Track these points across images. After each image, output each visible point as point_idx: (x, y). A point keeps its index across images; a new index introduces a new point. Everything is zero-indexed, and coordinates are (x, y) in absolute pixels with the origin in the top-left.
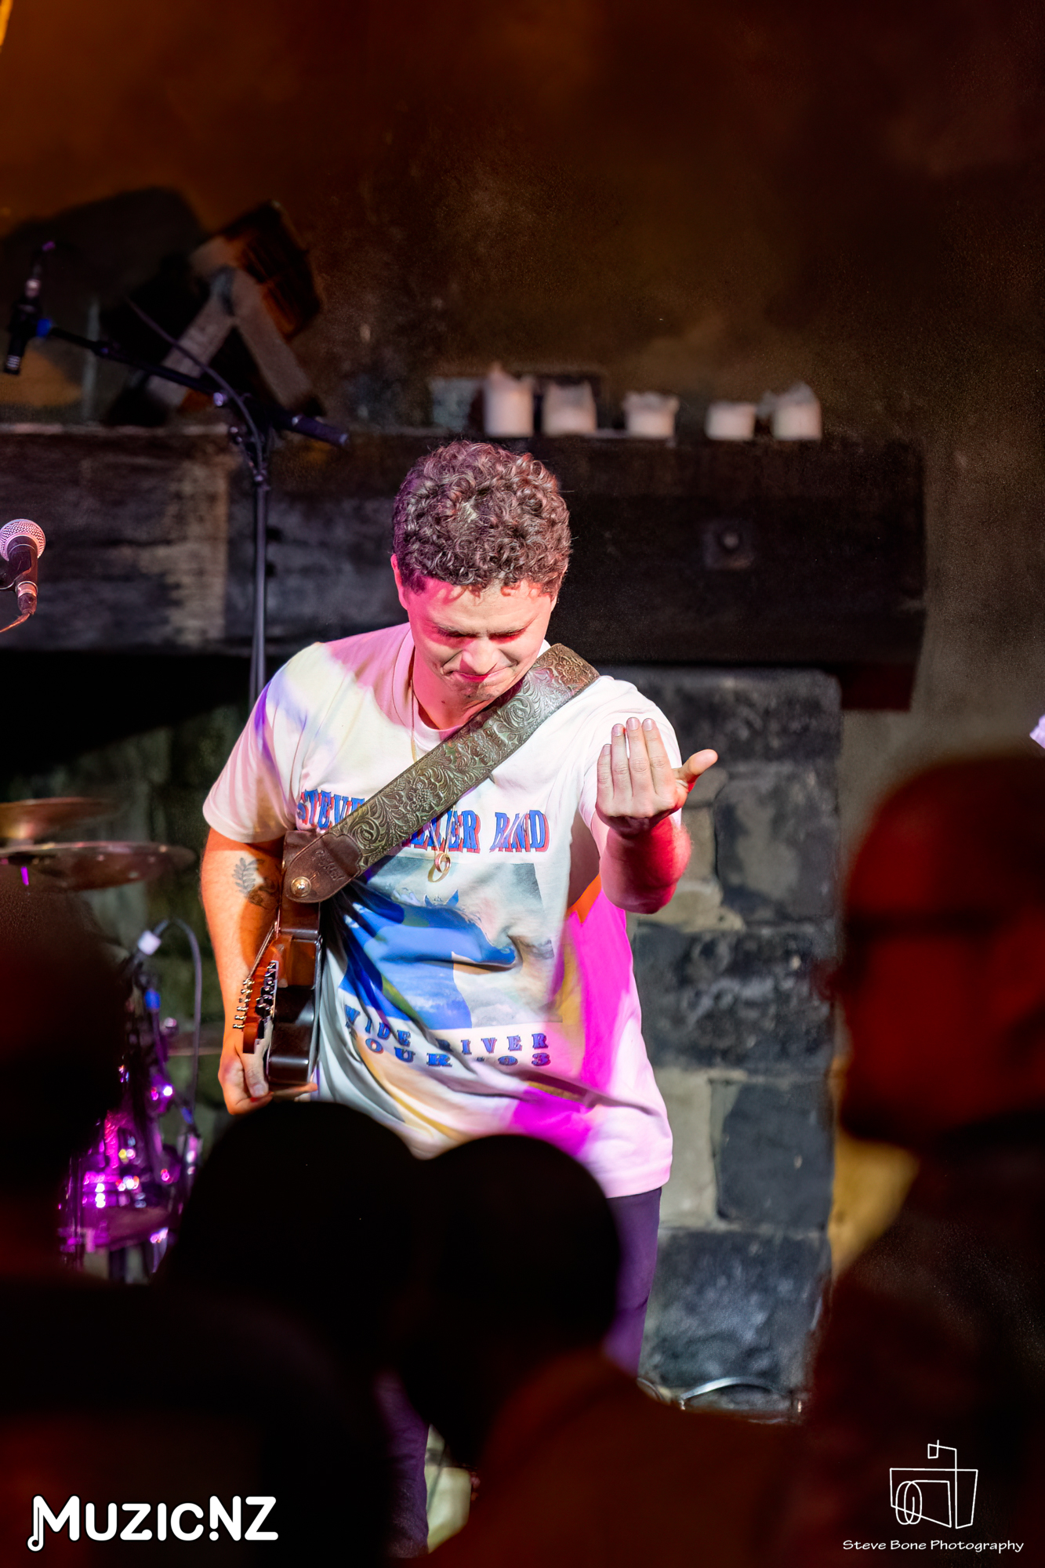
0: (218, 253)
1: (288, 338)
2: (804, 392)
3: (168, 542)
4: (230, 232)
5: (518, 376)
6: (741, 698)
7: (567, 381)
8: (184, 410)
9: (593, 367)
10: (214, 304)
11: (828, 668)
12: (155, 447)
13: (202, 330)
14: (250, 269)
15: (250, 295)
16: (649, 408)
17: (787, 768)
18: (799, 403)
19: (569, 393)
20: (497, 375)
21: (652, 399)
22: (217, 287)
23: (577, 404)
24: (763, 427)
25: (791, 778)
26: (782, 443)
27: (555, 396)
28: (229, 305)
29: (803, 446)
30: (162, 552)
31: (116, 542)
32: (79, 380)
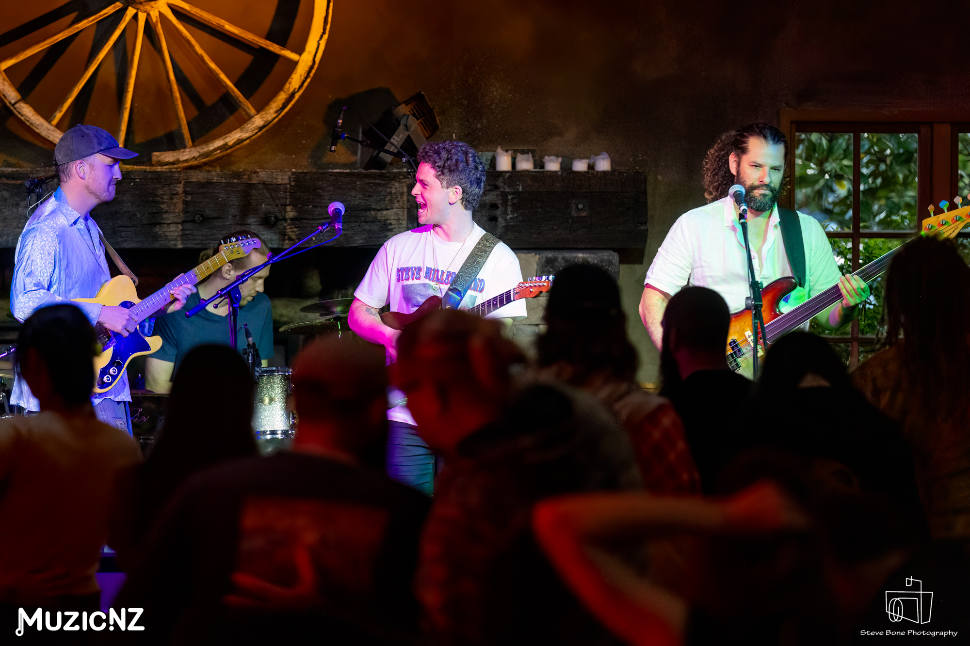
0: (403, 109)
2: (605, 155)
3: (387, 209)
4: (407, 103)
5: (507, 151)
7: (523, 152)
8: (391, 164)
9: (531, 148)
10: (401, 127)
11: (614, 250)
12: (382, 176)
13: (398, 137)
14: (414, 115)
15: (414, 124)
16: (552, 161)
18: (603, 159)
19: (525, 156)
20: (499, 150)
21: (553, 157)
22: (403, 122)
23: (528, 160)
24: (591, 167)
26: (598, 172)
27: (520, 157)
28: (407, 128)
29: (605, 173)
30: (385, 212)
31: (370, 210)
32: (356, 154)
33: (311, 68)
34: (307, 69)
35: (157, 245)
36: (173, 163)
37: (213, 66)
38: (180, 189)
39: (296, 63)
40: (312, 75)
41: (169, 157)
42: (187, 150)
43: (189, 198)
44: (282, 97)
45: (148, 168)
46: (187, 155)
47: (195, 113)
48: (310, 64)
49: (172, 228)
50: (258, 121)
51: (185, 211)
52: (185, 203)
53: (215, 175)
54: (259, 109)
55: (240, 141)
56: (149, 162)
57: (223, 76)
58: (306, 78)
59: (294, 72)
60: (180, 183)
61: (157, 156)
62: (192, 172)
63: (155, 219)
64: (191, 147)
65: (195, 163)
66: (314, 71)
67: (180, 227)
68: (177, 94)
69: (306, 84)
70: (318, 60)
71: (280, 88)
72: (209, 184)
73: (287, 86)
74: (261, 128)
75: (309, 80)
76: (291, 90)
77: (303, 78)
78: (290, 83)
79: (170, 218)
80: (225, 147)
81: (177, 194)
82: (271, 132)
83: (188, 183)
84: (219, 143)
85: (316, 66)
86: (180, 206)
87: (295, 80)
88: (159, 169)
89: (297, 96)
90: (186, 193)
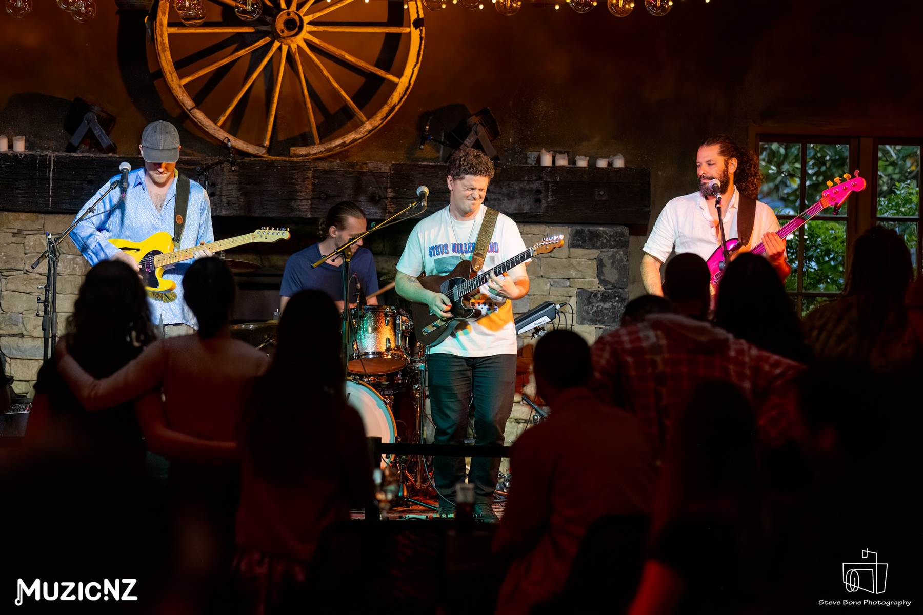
0: (474, 120)
1: (491, 141)
2: (620, 156)
4: (477, 115)
5: (549, 152)
6: (604, 232)
7: (561, 153)
9: (566, 150)
10: (472, 132)
11: (626, 225)
13: (470, 139)
14: (482, 124)
15: (482, 131)
16: (581, 159)
17: (615, 250)
18: (619, 159)
19: (562, 156)
20: (543, 151)
21: (582, 157)
22: (474, 128)
23: (564, 158)
24: (610, 164)
25: (617, 252)
26: (615, 168)
27: (558, 156)
28: (476, 133)
29: (620, 168)
32: (439, 152)
33: (408, 88)
34: (405, 89)
35: (292, 215)
36: (305, 156)
37: (336, 85)
38: (310, 174)
39: (396, 85)
40: (408, 93)
41: (302, 151)
42: (316, 146)
43: (316, 181)
44: (386, 109)
45: (287, 159)
46: (316, 149)
47: (322, 119)
48: (407, 85)
49: (304, 203)
50: (368, 126)
51: (313, 191)
52: (313, 184)
53: (336, 165)
54: (369, 117)
55: (354, 141)
56: (288, 155)
57: (343, 93)
58: (403, 96)
59: (395, 91)
60: (310, 170)
61: (294, 150)
62: (319, 162)
63: (292, 196)
64: (319, 144)
65: (321, 155)
66: (409, 90)
67: (310, 202)
68: (309, 105)
69: (403, 100)
70: (412, 82)
71: (385, 102)
72: (330, 171)
73: (389, 101)
74: (370, 131)
75: (406, 97)
76: (393, 104)
77: (401, 95)
78: (392, 99)
79: (302, 195)
80: (343, 145)
81: (308, 178)
82: (377, 135)
83: (316, 170)
84: (339, 142)
85: (411, 87)
86: (310, 187)
87: (396, 97)
88: (295, 159)
89: (397, 109)
90: (313, 177)
